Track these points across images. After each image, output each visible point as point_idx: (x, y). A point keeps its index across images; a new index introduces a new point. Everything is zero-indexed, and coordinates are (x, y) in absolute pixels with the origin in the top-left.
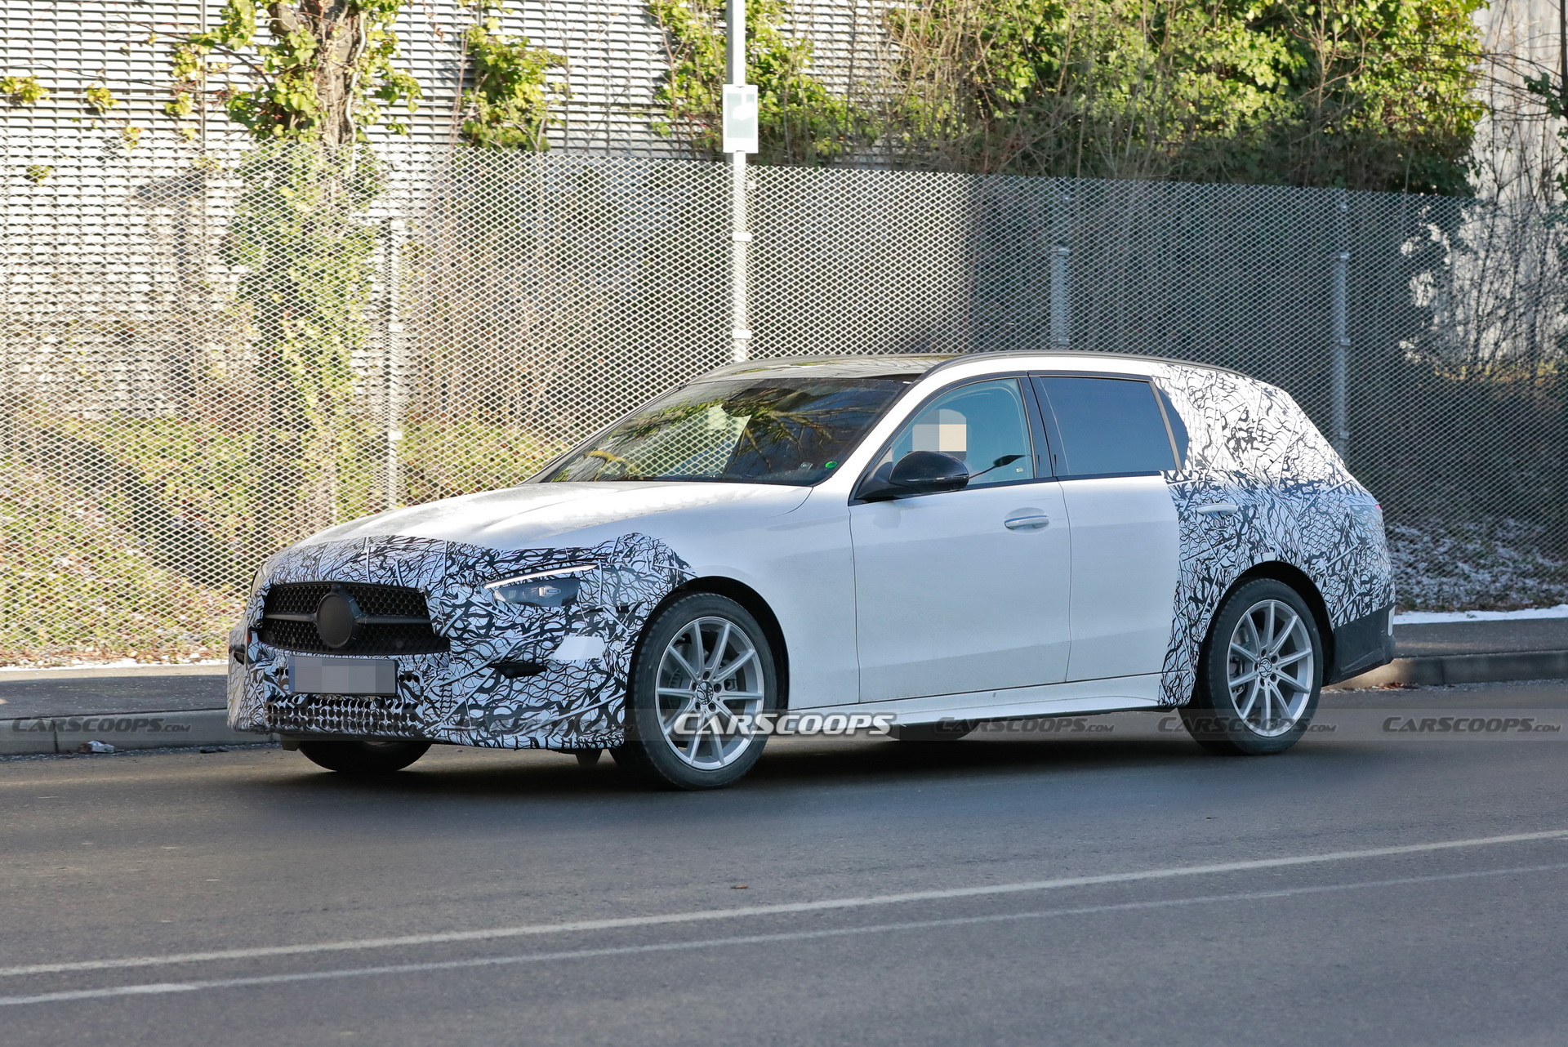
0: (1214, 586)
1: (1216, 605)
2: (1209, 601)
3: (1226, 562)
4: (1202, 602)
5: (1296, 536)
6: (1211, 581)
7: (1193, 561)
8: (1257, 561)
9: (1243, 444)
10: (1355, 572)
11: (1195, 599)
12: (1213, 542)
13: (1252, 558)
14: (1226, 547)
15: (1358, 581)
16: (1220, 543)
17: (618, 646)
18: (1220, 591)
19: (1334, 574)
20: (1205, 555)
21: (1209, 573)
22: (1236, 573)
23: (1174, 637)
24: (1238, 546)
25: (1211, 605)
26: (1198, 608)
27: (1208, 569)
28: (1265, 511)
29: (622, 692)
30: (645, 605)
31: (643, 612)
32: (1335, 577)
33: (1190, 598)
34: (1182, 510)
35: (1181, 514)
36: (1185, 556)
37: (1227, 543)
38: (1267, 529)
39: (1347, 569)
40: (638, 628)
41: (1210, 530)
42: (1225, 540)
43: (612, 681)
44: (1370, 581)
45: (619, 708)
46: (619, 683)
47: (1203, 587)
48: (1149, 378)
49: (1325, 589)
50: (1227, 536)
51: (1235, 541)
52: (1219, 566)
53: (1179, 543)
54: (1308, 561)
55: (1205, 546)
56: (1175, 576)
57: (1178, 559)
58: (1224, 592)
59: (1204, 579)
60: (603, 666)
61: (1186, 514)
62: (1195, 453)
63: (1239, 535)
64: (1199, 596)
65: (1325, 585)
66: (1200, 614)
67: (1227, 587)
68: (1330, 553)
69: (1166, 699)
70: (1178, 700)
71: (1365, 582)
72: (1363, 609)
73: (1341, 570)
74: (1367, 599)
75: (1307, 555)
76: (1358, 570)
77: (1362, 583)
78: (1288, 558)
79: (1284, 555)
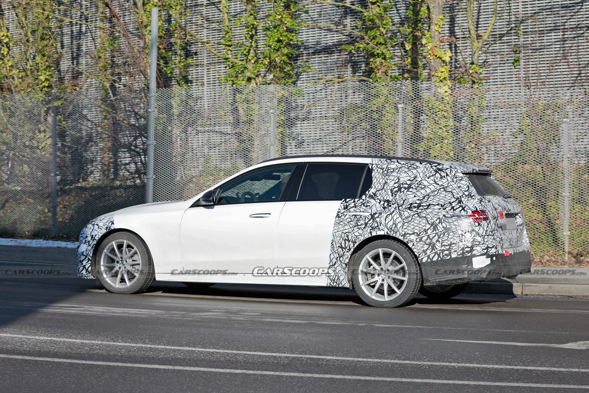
0: (350, 243)
1: (352, 250)
2: (348, 248)
3: (357, 234)
4: (344, 248)
5: (399, 225)
6: (349, 241)
7: (340, 233)
8: (374, 234)
9: (402, 190)
10: (437, 241)
11: (342, 247)
12: (351, 226)
13: (371, 233)
14: (358, 228)
15: (440, 245)
16: (355, 226)
17: (90, 248)
18: (354, 246)
19: (421, 240)
20: (347, 231)
21: (348, 238)
22: (362, 239)
23: (331, 261)
24: (364, 228)
25: (350, 249)
26: (343, 251)
27: (348, 236)
28: (385, 215)
29: (90, 262)
30: (97, 236)
31: (97, 238)
32: (421, 243)
33: (339, 247)
34: (339, 213)
35: (338, 215)
36: (336, 231)
37: (359, 227)
38: (383, 223)
39: (431, 240)
40: (95, 243)
41: (351, 221)
42: (358, 225)
43: (87, 259)
44: (450, 245)
45: (89, 267)
46: (89, 260)
47: (345, 243)
48: (367, 164)
49: (413, 247)
50: (359, 224)
51: (363, 226)
52: (353, 235)
53: (333, 226)
54: (404, 235)
55: (346, 227)
56: (331, 238)
57: (332, 232)
58: (356, 245)
59: (345, 240)
60: (85, 254)
61: (340, 215)
62: (371, 192)
63: (366, 224)
64: (343, 246)
65: (413, 245)
66: (344, 253)
67: (358, 243)
68: (420, 233)
69: (332, 284)
70: (338, 285)
71: (445, 245)
72: (443, 256)
73: (427, 240)
74: (447, 252)
75: (403, 233)
76: (440, 240)
77: (442, 246)
78: (391, 234)
79: (389, 232)
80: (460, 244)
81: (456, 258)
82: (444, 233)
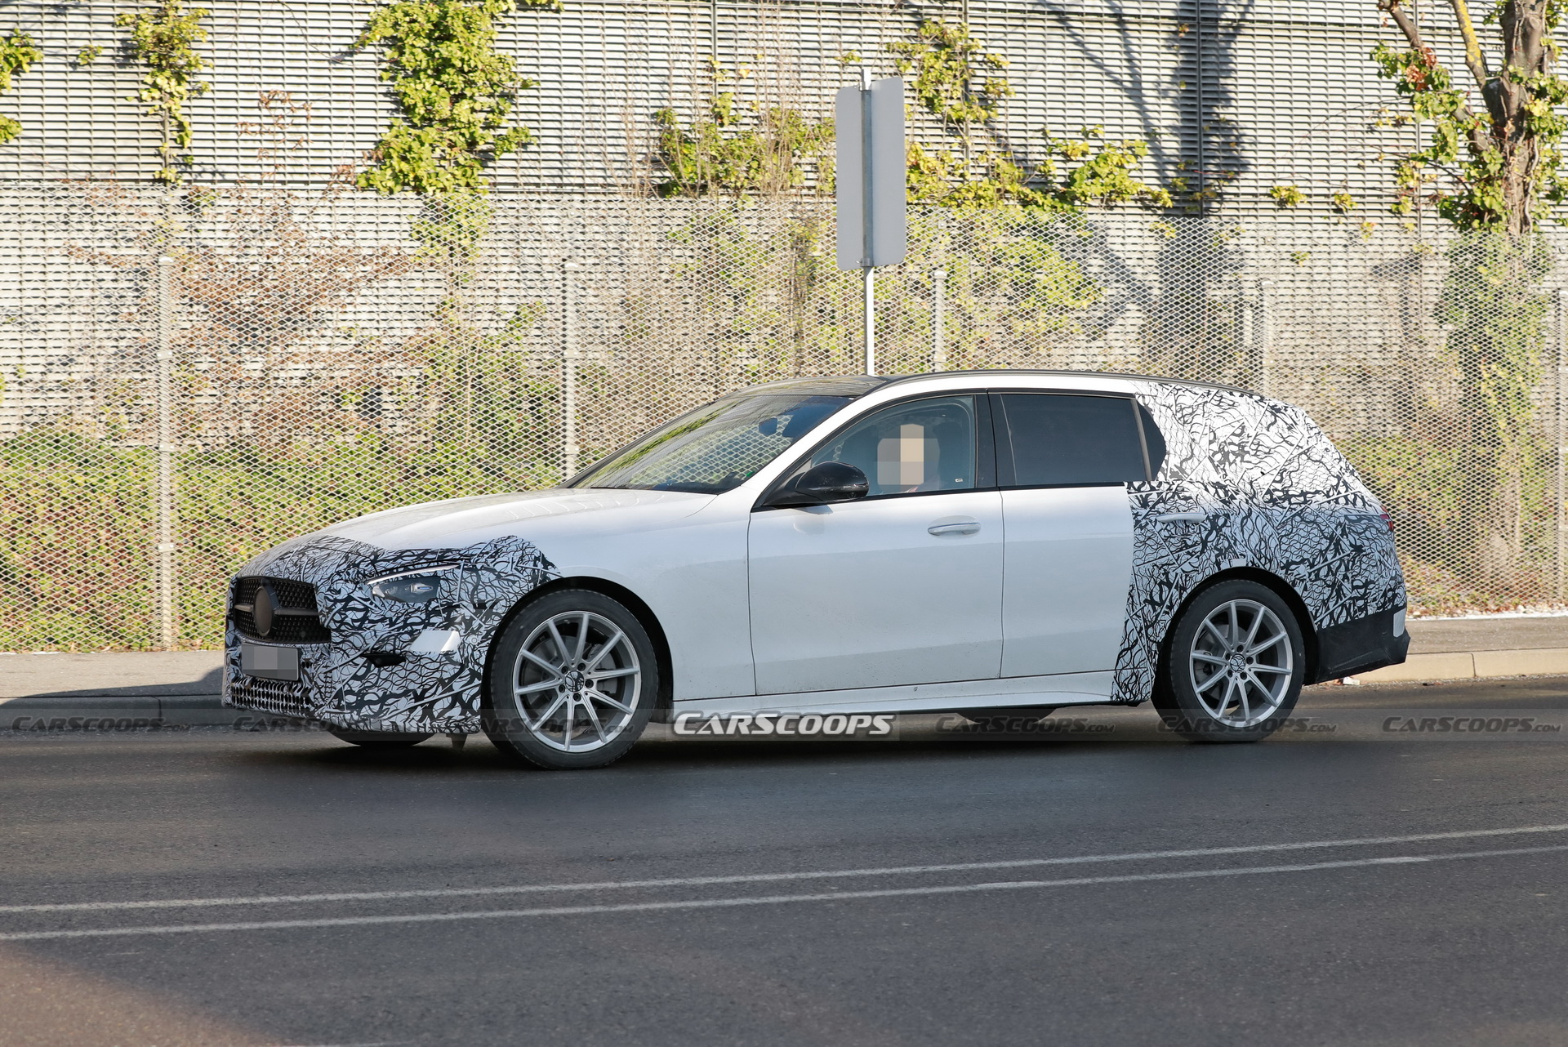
0: (1173, 590)
1: (1176, 608)
2: (1167, 603)
3: (1187, 567)
4: (1159, 605)
5: (1273, 543)
6: (1169, 585)
7: (1149, 566)
8: (1225, 566)
9: (1232, 457)
10: (1345, 577)
11: (1152, 602)
12: (1172, 549)
13: (1218, 564)
14: (1188, 553)
15: (1349, 586)
16: (1181, 550)
17: (473, 640)
18: (1181, 595)
19: (1317, 578)
20: (1164, 561)
21: (1167, 578)
22: (1199, 578)
23: (1127, 637)
24: (1202, 552)
25: (1171, 607)
26: (1155, 610)
27: (1166, 574)
28: (1239, 520)
29: (477, 682)
30: (503, 602)
31: (501, 609)
32: (1318, 582)
33: (1146, 601)
34: (1140, 518)
35: (1137, 522)
36: (1140, 562)
37: (1190, 550)
38: (1239, 537)
39: (1334, 575)
40: (495, 623)
41: (1170, 537)
42: (1187, 546)
43: (467, 672)
44: (1366, 585)
45: (473, 697)
46: (474, 674)
47: (1161, 591)
48: (1132, 395)
49: (1305, 594)
50: (1189, 543)
51: (1199, 548)
52: (1179, 571)
53: (1133, 549)
54: (1287, 567)
55: (1163, 552)
56: (1128, 579)
57: (1131, 565)
58: (1185, 595)
59: (1162, 583)
60: (457, 658)
61: (1143, 522)
62: (1171, 465)
63: (1204, 543)
64: (1156, 598)
65: (1305, 589)
66: (1157, 616)
67: (1189, 591)
68: (1314, 559)
69: (1121, 695)
70: (1135, 696)
71: (1358, 587)
72: (1355, 612)
73: (1327, 576)
74: (1360, 603)
75: (1284, 561)
76: (1350, 576)
77: (1354, 588)
78: (1261, 564)
79: (1256, 561)
80: (1381, 581)
81: (1375, 615)
82: (1354, 558)
